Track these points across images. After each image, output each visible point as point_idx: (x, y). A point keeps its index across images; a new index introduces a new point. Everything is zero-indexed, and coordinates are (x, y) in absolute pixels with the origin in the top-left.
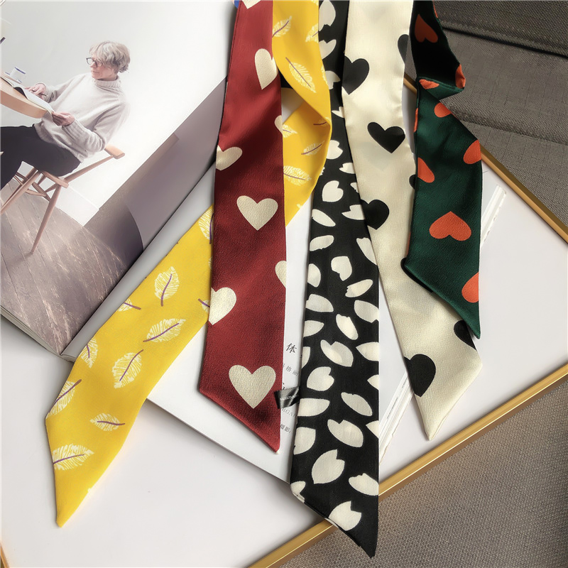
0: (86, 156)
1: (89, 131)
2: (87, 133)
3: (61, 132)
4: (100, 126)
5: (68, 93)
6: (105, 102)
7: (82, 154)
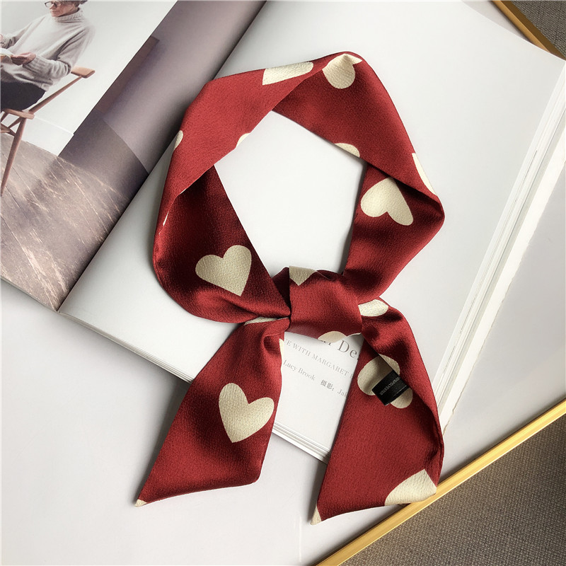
0: (51, 84)
1: (53, 62)
2: (50, 64)
3: (22, 70)
4: (64, 53)
5: (28, 36)
6: (67, 33)
7: (46, 83)
